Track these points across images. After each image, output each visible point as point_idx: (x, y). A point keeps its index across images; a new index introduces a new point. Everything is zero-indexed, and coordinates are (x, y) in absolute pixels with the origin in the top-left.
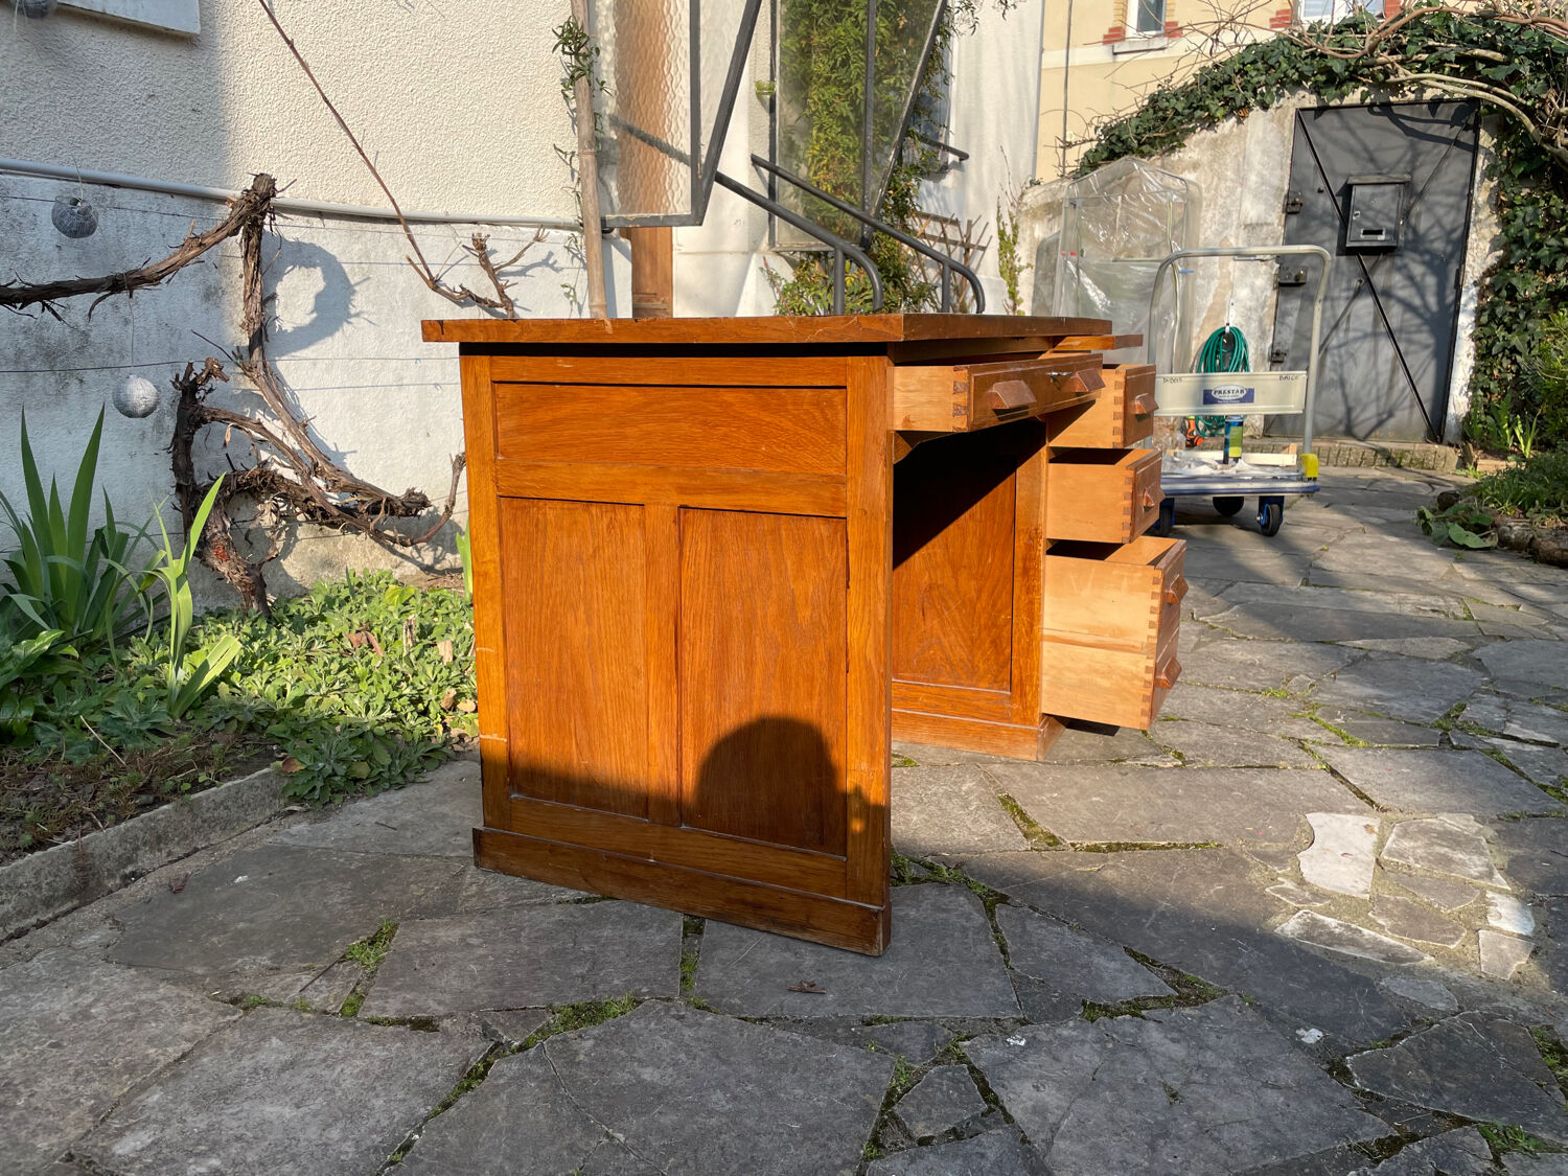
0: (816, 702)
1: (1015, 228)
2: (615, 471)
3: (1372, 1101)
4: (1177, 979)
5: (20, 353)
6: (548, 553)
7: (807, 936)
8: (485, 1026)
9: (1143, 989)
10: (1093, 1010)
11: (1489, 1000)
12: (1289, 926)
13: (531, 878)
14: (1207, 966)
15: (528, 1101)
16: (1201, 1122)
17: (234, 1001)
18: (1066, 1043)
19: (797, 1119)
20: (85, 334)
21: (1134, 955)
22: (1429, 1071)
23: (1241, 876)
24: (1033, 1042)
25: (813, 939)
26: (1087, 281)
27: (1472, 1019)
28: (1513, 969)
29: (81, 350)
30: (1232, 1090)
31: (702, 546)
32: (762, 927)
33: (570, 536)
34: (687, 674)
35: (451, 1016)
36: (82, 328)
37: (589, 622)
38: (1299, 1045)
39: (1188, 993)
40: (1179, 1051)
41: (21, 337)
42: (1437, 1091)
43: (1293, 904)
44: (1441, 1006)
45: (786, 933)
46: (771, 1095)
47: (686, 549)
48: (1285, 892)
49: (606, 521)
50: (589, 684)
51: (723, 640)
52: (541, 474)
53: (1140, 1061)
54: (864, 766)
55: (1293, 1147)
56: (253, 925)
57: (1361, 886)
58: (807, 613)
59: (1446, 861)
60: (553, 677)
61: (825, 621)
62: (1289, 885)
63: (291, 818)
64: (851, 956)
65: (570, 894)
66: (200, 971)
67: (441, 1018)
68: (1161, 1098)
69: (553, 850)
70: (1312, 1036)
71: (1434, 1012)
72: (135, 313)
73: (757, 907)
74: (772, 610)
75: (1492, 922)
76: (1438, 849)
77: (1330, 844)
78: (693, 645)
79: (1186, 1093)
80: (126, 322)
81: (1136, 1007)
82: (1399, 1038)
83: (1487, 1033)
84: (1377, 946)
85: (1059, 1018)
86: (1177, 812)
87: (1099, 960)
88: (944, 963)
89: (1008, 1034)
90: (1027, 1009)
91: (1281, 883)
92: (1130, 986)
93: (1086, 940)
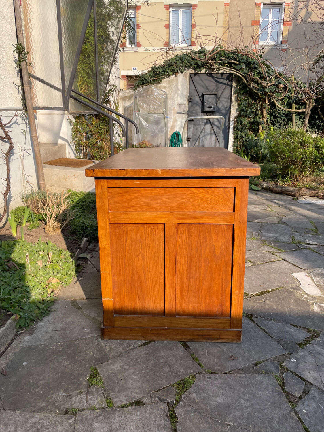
0: (221, 276)
1: (118, 103)
2: (154, 214)
4: (308, 330)
6: (128, 240)
7: (219, 341)
8: (159, 398)
9: (304, 335)
10: (302, 345)
12: (316, 309)
13: (123, 340)
14: (310, 325)
15: (196, 421)
17: (66, 412)
18: (304, 357)
19: (268, 401)
21: (293, 325)
23: (294, 296)
25: (221, 341)
26: (141, 119)
31: (184, 235)
32: (204, 341)
33: (136, 234)
34: (178, 272)
35: (144, 397)
37: (143, 260)
39: (313, 334)
43: (311, 301)
45: (213, 341)
46: (255, 396)
47: (179, 236)
48: (306, 298)
49: (149, 229)
50: (143, 279)
51: (191, 261)
52: (127, 216)
53: (322, 357)
54: (237, 292)
56: (46, 381)
57: (320, 293)
58: (219, 252)
60: (130, 278)
61: (225, 253)
62: (306, 296)
63: (22, 335)
64: (233, 344)
65: (139, 343)
66: (43, 404)
67: (141, 399)
69: (131, 330)
73: (203, 336)
74: (207, 251)
77: (304, 282)
78: (180, 264)
81: (307, 341)
85: (296, 350)
86: (265, 279)
87: (288, 329)
88: (256, 340)
89: (290, 358)
90: (287, 349)
91: (304, 296)
92: (301, 335)
93: (280, 324)
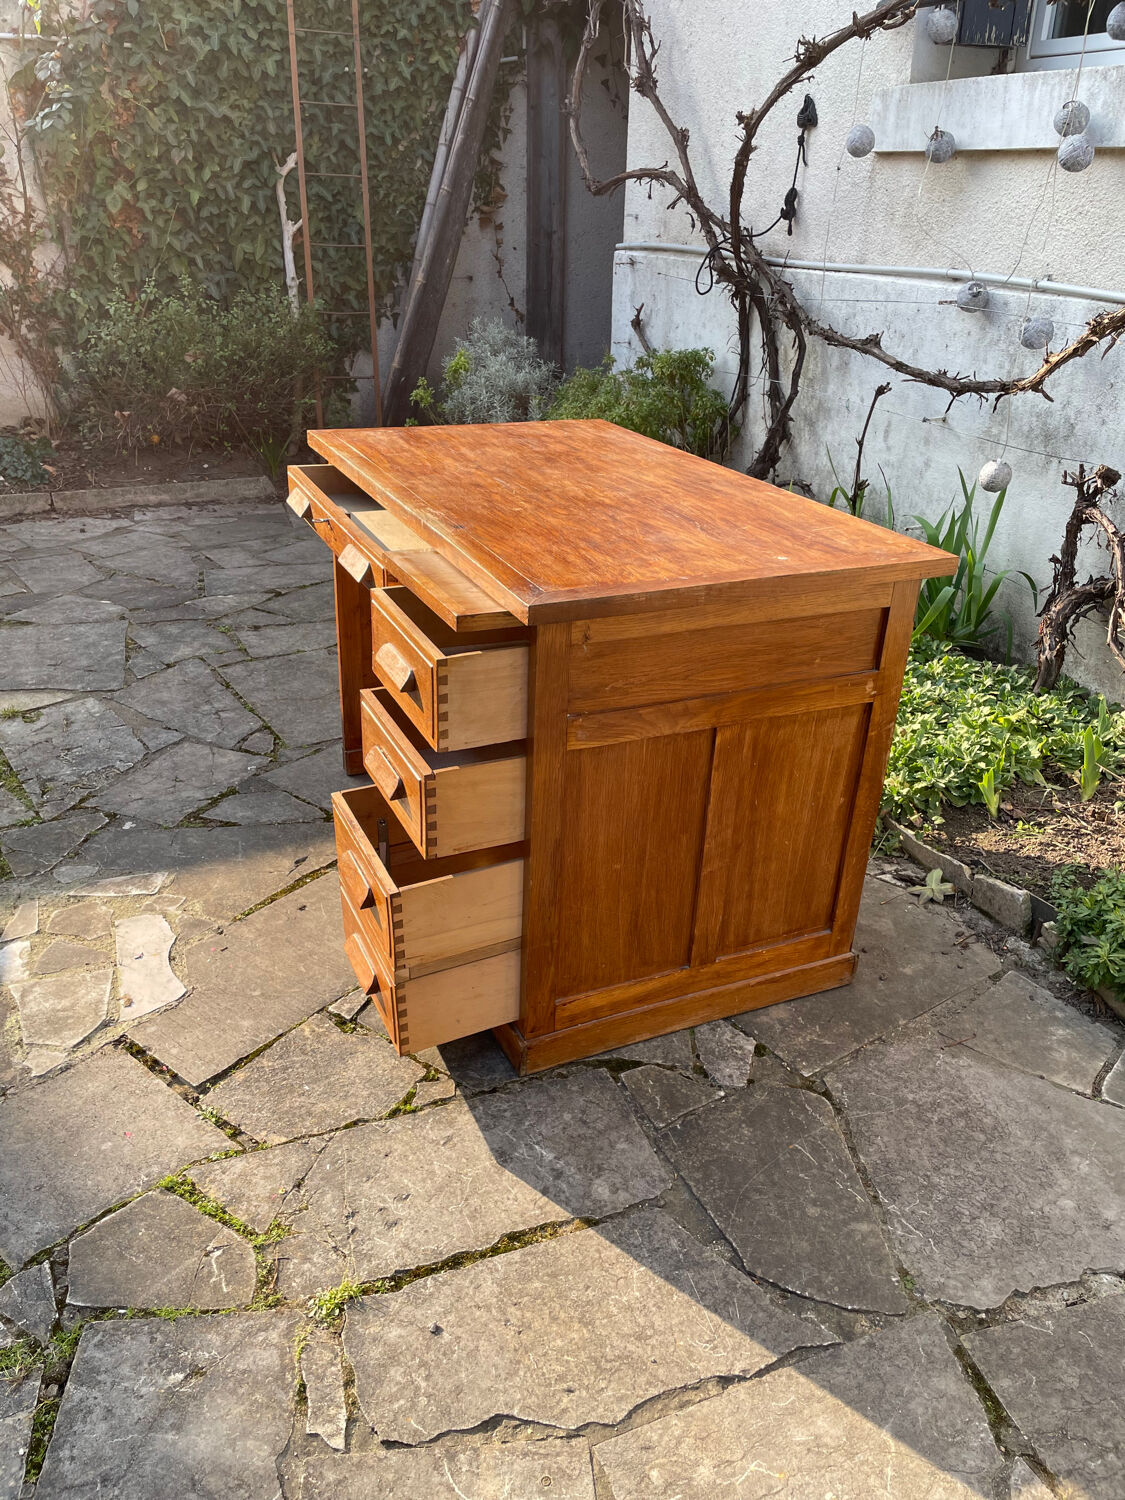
3: (96, 810)
4: (206, 822)
5: (1031, 430)
9: (217, 810)
10: (232, 792)
11: (34, 885)
12: (160, 879)
14: (195, 837)
16: (162, 777)
18: (233, 776)
20: (1072, 426)
21: (234, 824)
22: (68, 832)
23: (205, 902)
24: (246, 770)
27: (45, 867)
28: (17, 912)
29: (1066, 438)
30: (155, 792)
36: (1072, 421)
38: (133, 819)
39: (196, 818)
40: (184, 795)
41: (1035, 419)
42: (65, 827)
43: (164, 895)
44: (63, 869)
48: (172, 902)
53: (197, 784)
55: (123, 785)
57: (121, 931)
59: (59, 994)
62: (172, 909)
68: (181, 777)
70: (128, 826)
71: (67, 864)
72: (1111, 416)
75: (27, 944)
76: (66, 1003)
77: (154, 962)
79: (173, 783)
80: (1104, 423)
81: (214, 802)
82: (85, 841)
83: (37, 863)
84: (104, 888)
85: (243, 783)
86: (287, 940)
87: (249, 813)
88: (317, 781)
89: (257, 769)
90: (260, 780)
91: (177, 909)
92: (225, 810)
93: (264, 820)
